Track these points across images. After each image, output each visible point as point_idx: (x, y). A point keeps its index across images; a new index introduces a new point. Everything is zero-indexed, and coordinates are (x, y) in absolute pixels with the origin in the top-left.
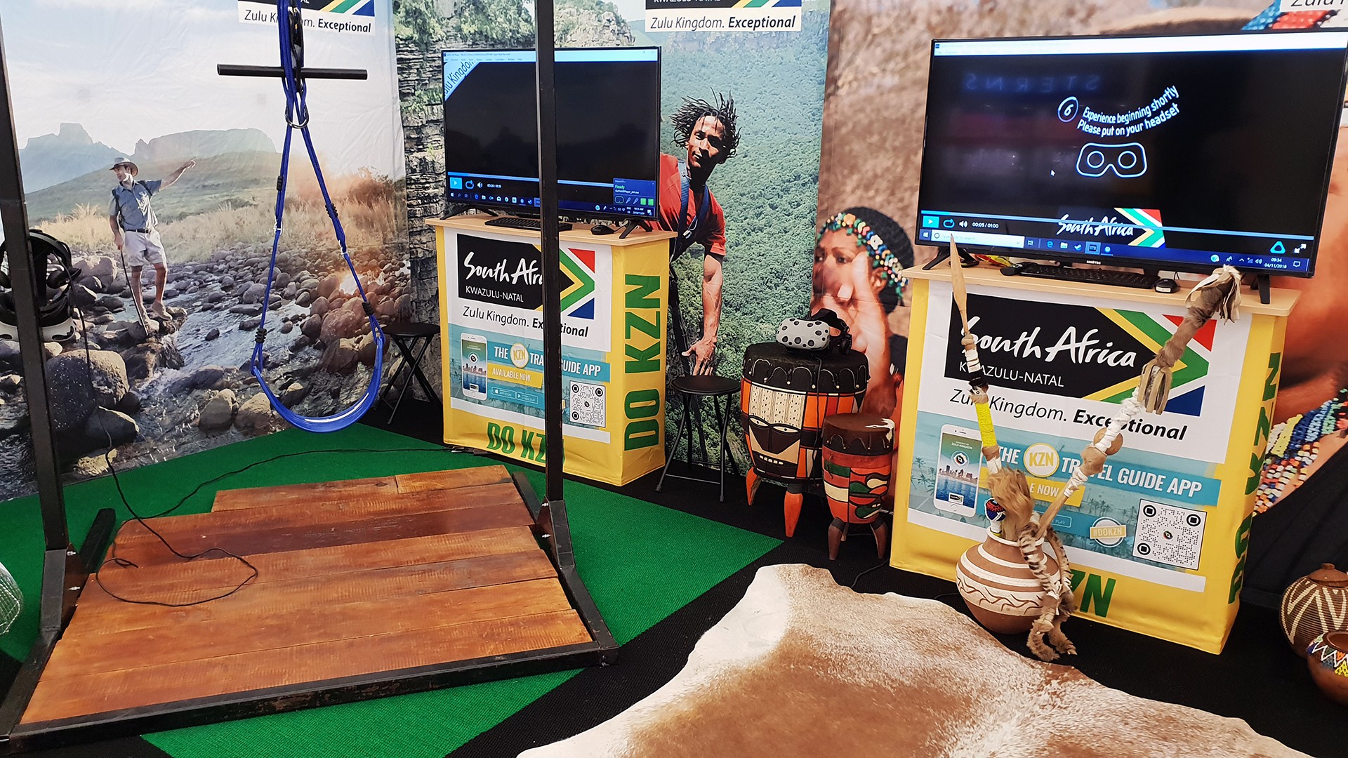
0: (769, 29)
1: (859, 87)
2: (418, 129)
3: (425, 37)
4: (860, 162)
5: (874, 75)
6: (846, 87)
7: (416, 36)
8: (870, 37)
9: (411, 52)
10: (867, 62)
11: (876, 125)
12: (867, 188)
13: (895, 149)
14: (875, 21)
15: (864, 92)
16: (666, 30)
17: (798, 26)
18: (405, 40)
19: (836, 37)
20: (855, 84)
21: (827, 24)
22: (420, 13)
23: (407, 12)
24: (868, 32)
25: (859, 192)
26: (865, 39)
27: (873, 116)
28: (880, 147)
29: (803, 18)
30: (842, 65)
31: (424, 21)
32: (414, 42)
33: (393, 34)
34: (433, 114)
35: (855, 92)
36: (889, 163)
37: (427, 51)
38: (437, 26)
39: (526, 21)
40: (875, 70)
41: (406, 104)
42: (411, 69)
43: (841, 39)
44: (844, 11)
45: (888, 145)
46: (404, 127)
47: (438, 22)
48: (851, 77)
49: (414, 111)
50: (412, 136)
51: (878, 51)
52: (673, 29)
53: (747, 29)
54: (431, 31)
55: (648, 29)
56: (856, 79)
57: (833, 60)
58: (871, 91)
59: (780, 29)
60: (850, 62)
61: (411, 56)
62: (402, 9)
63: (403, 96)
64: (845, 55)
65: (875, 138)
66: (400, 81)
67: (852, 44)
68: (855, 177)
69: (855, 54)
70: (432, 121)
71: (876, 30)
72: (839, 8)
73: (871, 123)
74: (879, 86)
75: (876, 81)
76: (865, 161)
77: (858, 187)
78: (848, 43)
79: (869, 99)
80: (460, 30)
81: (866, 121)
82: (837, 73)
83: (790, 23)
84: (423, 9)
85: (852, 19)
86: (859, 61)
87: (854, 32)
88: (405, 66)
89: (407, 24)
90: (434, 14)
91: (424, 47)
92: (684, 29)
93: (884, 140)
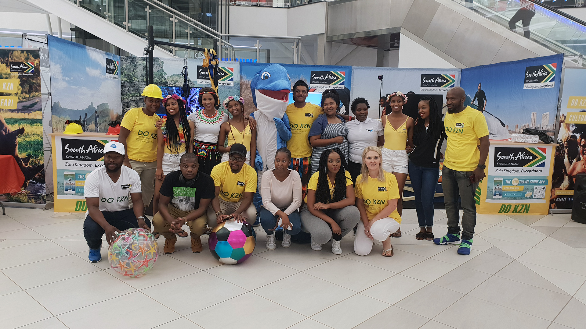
0: (227, 85)
1: (246, 96)
2: (127, 103)
3: (131, 81)
4: (247, 110)
5: (248, 94)
6: (243, 96)
7: (128, 80)
8: (247, 88)
9: (126, 84)
10: (247, 92)
11: (250, 103)
12: (249, 114)
13: (253, 107)
14: (248, 85)
15: (247, 97)
16: (203, 83)
17: (233, 85)
18: (125, 81)
19: (241, 87)
20: (245, 96)
21: (239, 85)
22: (130, 75)
23: (125, 75)
24: (247, 87)
25: (247, 115)
26: (246, 88)
27: (249, 102)
28: (251, 107)
29: (234, 83)
30: (242, 92)
31: (131, 77)
32: (127, 82)
33: (120, 79)
34: (133, 99)
35: (245, 97)
36: (253, 110)
37: (132, 84)
38: (136, 79)
39: (164, 79)
40: (249, 94)
41: (123, 96)
42: (126, 88)
43: (242, 88)
44: (242, 83)
45: (252, 107)
46: (122, 102)
47: (136, 77)
48: (244, 95)
49: (126, 98)
50: (125, 104)
51: (249, 90)
52: (204, 83)
53: (222, 85)
54: (134, 79)
55: (198, 83)
56: (245, 95)
57: (241, 91)
58: (248, 97)
59: (229, 85)
60: (244, 92)
61: (126, 85)
62: (124, 74)
63: (122, 94)
64: (243, 91)
65: (250, 105)
66: (121, 91)
67: (244, 89)
68: (246, 112)
69: (244, 91)
70: (133, 101)
71: (248, 87)
72: (241, 82)
73: (249, 103)
74: (250, 97)
75: (249, 95)
76: (248, 109)
77: (247, 114)
78: (243, 89)
79: (248, 99)
80: (143, 80)
81: (247, 103)
82: (241, 94)
83: (231, 84)
84: (131, 74)
85: (243, 84)
86: (245, 92)
87: (244, 87)
88: (124, 87)
89: (125, 77)
90: (134, 76)
91: (131, 83)
92: (207, 84)
93: (251, 106)
